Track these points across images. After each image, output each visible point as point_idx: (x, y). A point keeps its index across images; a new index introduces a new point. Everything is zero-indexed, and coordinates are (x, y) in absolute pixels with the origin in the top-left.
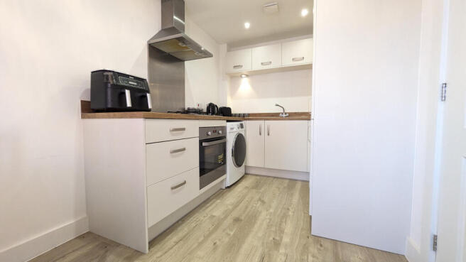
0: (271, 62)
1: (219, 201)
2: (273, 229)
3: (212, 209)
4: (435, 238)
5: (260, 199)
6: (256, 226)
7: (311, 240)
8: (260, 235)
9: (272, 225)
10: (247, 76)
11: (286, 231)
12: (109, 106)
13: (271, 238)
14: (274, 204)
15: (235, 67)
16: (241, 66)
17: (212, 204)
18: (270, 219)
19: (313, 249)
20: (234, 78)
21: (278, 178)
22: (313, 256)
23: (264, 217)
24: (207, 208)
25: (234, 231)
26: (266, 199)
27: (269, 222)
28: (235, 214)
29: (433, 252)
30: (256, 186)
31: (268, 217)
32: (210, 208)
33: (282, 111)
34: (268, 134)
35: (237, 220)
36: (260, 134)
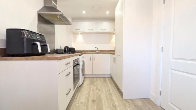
0: (93, 30)
1: (80, 94)
2: (110, 101)
3: (79, 99)
4: (161, 92)
5: (97, 89)
6: (103, 101)
7: (124, 101)
8: (107, 105)
9: (108, 99)
10: (81, 34)
11: (114, 100)
12: (25, 52)
13: (112, 105)
14: (104, 90)
15: (76, 29)
16: (80, 30)
17: (77, 96)
18: (106, 97)
19: (127, 105)
20: (75, 34)
21: (98, 78)
22: (129, 107)
23: (103, 96)
24: (76, 98)
25: (96, 107)
26: (99, 88)
27: (107, 98)
28: (91, 98)
29: (160, 96)
30: (92, 83)
31: (105, 96)
32: (78, 98)
33: (97, 50)
34: (94, 60)
35: (94, 101)
36: (91, 60)
